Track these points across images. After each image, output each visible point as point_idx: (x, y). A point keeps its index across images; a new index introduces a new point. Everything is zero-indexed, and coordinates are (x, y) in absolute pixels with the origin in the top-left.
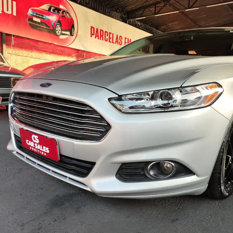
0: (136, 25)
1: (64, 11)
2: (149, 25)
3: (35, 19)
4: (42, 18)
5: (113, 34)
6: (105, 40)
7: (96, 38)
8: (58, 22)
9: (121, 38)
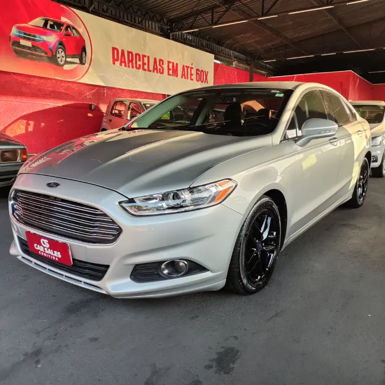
0: (184, 40)
1: (68, 26)
2: (206, 39)
3: (23, 42)
4: (34, 40)
5: (148, 57)
6: (136, 68)
7: (121, 65)
8: (59, 45)
9: (161, 62)
